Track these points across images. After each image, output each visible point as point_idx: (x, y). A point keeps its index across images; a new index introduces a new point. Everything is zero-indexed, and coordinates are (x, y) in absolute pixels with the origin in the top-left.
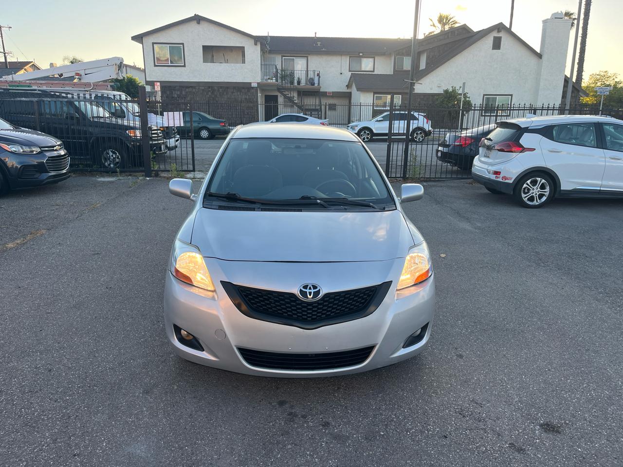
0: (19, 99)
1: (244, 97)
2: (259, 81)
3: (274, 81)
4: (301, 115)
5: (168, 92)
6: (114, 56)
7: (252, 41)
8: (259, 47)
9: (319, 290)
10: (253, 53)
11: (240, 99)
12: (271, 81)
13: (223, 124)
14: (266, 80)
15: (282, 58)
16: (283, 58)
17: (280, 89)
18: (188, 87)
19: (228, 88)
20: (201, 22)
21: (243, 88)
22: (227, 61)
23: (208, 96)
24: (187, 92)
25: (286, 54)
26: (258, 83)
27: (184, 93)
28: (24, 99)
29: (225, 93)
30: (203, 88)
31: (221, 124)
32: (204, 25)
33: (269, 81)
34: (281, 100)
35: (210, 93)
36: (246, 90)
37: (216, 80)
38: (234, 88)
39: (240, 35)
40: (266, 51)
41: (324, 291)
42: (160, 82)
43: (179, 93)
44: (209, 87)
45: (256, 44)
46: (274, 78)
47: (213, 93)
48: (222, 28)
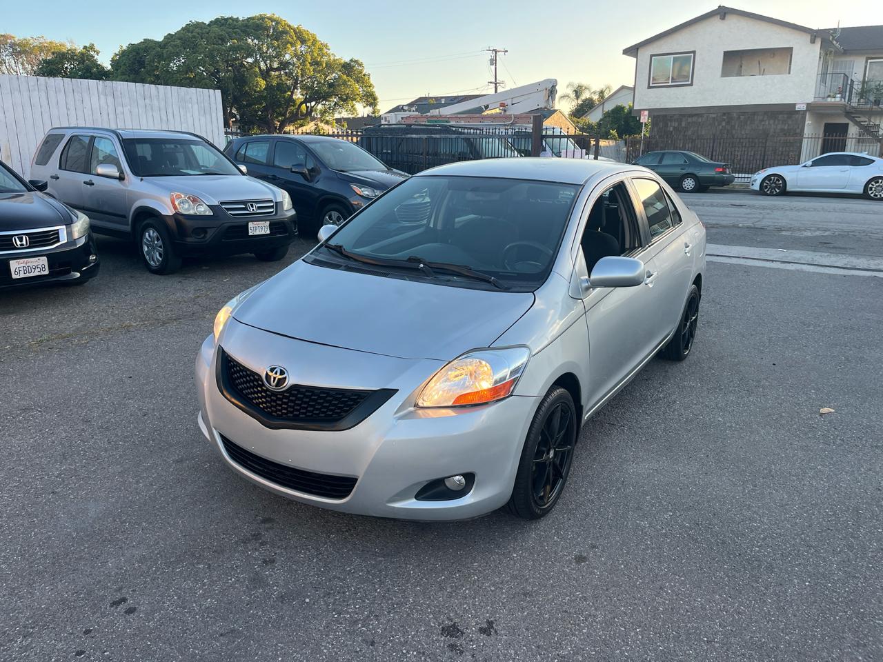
0: (409, 136)
1: (779, 127)
2: (811, 99)
3: (838, 99)
4: (864, 155)
5: (661, 125)
6: (545, 79)
7: (808, 38)
8: (817, 46)
9: (285, 378)
10: (808, 57)
11: (772, 130)
12: (833, 100)
13: (721, 170)
14: (823, 98)
15: (867, 62)
16: (869, 61)
17: (850, 113)
18: (691, 116)
19: (754, 114)
20: (728, 17)
21: (781, 113)
22: (762, 72)
23: (720, 127)
24: (689, 123)
25: (874, 54)
26: (808, 104)
27: (683, 124)
28: (414, 136)
29: (748, 123)
30: (714, 116)
31: (717, 170)
32: (732, 21)
33: (829, 99)
34: (853, 130)
35: (724, 124)
36: (785, 116)
37: (738, 102)
38: (766, 113)
39: (787, 30)
40: (831, 52)
41: (291, 381)
42: (649, 110)
43: (676, 124)
44: (724, 114)
45: (813, 42)
46: (839, 95)
47: (728, 123)
48: (759, 22)
